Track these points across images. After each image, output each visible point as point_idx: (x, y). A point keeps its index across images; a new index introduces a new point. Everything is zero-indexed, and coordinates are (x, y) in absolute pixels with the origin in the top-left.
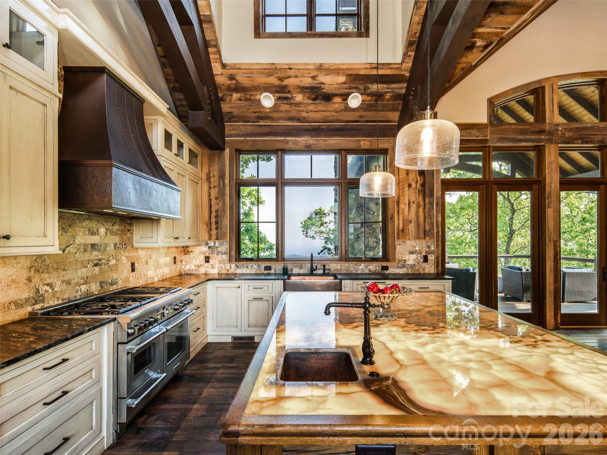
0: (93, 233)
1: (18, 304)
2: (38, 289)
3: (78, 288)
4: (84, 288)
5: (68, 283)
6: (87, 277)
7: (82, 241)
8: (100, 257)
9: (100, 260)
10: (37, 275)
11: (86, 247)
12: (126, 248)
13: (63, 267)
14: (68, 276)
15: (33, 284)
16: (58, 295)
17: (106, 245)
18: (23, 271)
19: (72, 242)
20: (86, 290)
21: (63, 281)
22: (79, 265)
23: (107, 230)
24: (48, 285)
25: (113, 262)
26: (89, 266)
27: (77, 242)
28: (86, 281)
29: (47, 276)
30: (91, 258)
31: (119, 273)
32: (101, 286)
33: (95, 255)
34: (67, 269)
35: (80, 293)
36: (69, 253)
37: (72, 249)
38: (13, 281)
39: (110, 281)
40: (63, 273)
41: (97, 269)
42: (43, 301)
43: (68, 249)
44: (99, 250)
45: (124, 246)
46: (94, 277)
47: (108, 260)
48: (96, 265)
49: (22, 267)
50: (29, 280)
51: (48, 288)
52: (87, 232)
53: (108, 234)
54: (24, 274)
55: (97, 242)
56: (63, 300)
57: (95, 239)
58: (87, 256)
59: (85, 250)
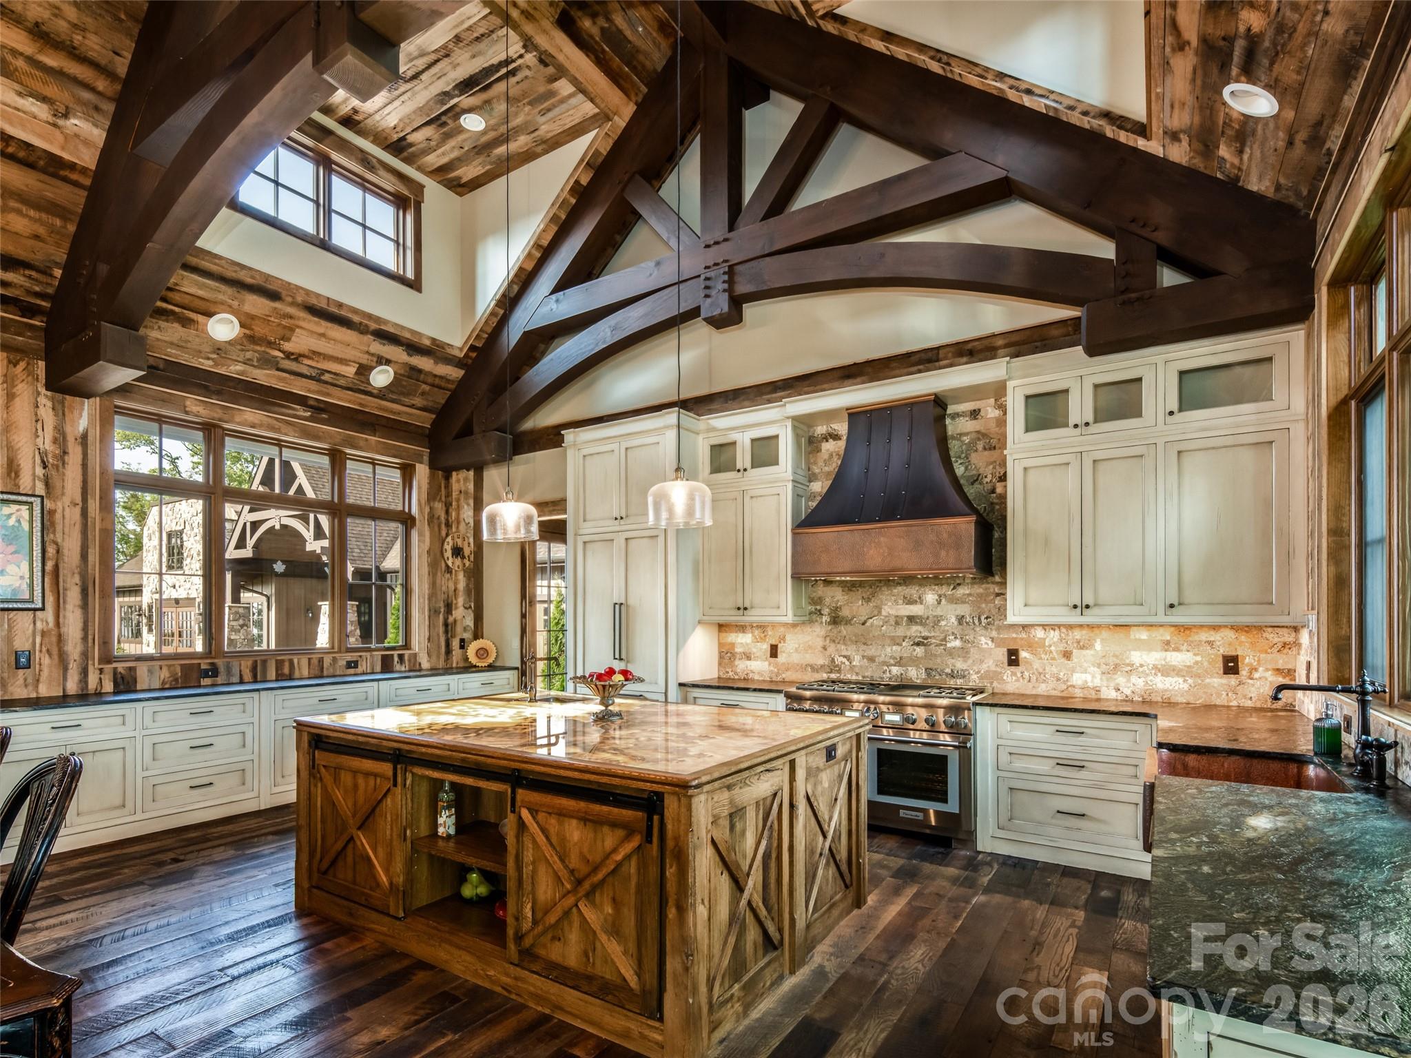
0: (910, 601)
1: (814, 669)
2: (833, 659)
3: (885, 668)
4: (895, 670)
5: (871, 659)
6: (901, 658)
7: (893, 612)
8: (926, 634)
9: (926, 638)
10: (833, 645)
11: (899, 620)
12: (989, 624)
13: (863, 640)
14: (871, 651)
15: (828, 653)
16: (857, 670)
17: (938, 620)
18: (818, 639)
19: (876, 613)
20: (899, 674)
21: (863, 657)
22: (888, 641)
23: (940, 596)
24: (845, 657)
25: (957, 643)
26: (904, 644)
27: (884, 613)
28: (899, 662)
29: (843, 647)
30: (908, 634)
31: (970, 661)
32: (929, 675)
33: (915, 630)
34: (869, 643)
35: (888, 675)
36: (872, 625)
37: (876, 621)
38: (810, 647)
39: (948, 671)
40: (865, 647)
41: (919, 651)
42: (839, 671)
43: (871, 620)
44: (921, 624)
45: (984, 621)
46: (914, 661)
47: (944, 639)
48: (918, 644)
49: (818, 636)
50: (825, 648)
51: (844, 660)
52: (901, 602)
53: (943, 601)
54: (820, 643)
55: (920, 613)
56: (864, 677)
57: (916, 610)
58: (900, 631)
59: (897, 623)
